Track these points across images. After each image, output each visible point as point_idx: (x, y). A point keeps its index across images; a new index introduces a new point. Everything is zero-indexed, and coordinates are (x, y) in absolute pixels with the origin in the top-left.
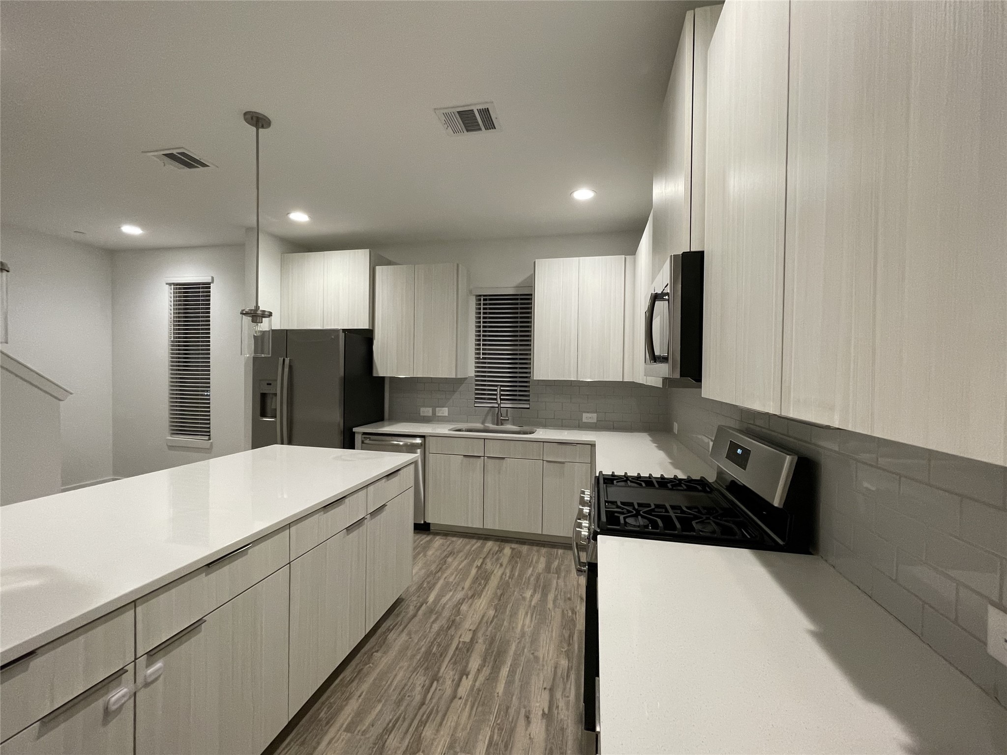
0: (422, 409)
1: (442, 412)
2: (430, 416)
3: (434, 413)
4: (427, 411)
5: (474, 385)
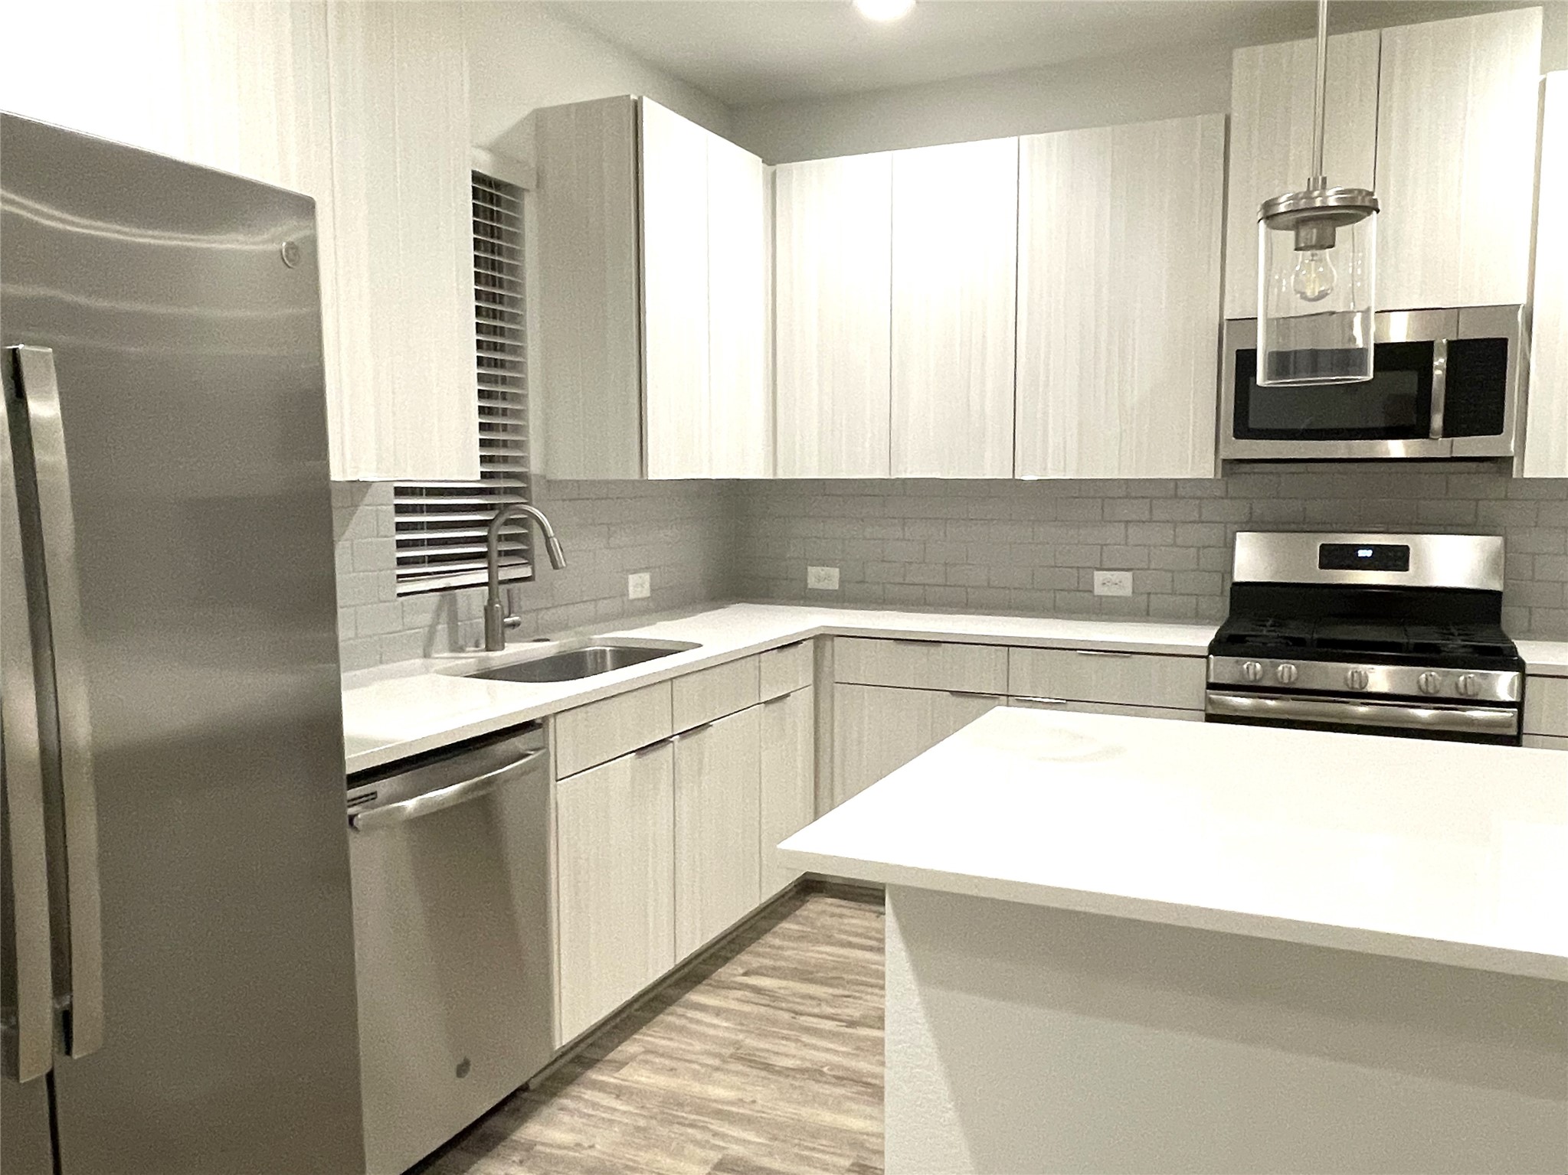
5: (392, 509)
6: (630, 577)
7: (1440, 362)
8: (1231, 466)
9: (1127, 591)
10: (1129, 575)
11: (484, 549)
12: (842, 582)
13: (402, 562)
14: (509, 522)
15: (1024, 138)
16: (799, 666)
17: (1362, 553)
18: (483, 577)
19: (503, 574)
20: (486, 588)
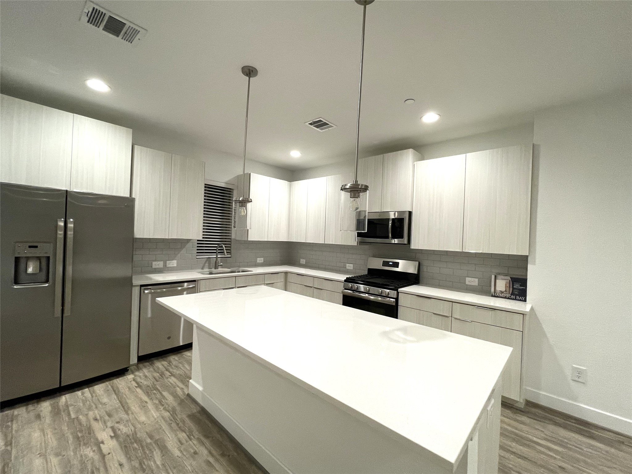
0: (154, 263)
1: (171, 264)
2: (161, 268)
3: (165, 265)
4: (159, 264)
5: (196, 243)
6: (258, 258)
7: (390, 222)
8: (361, 243)
9: (352, 268)
10: (352, 265)
11: (216, 251)
12: (306, 262)
13: (197, 253)
14: (220, 247)
15: (328, 177)
16: (281, 278)
17: (390, 263)
18: (215, 256)
19: (219, 256)
20: (215, 258)
